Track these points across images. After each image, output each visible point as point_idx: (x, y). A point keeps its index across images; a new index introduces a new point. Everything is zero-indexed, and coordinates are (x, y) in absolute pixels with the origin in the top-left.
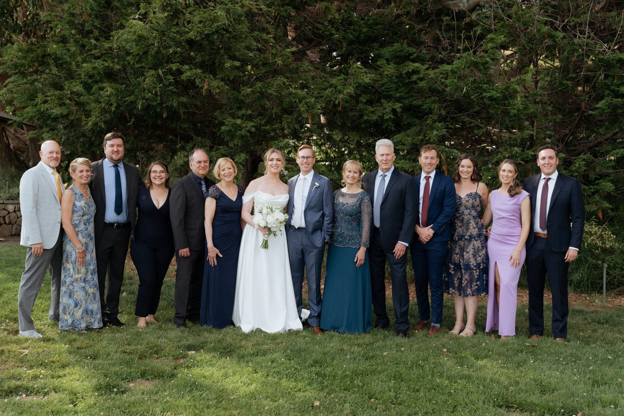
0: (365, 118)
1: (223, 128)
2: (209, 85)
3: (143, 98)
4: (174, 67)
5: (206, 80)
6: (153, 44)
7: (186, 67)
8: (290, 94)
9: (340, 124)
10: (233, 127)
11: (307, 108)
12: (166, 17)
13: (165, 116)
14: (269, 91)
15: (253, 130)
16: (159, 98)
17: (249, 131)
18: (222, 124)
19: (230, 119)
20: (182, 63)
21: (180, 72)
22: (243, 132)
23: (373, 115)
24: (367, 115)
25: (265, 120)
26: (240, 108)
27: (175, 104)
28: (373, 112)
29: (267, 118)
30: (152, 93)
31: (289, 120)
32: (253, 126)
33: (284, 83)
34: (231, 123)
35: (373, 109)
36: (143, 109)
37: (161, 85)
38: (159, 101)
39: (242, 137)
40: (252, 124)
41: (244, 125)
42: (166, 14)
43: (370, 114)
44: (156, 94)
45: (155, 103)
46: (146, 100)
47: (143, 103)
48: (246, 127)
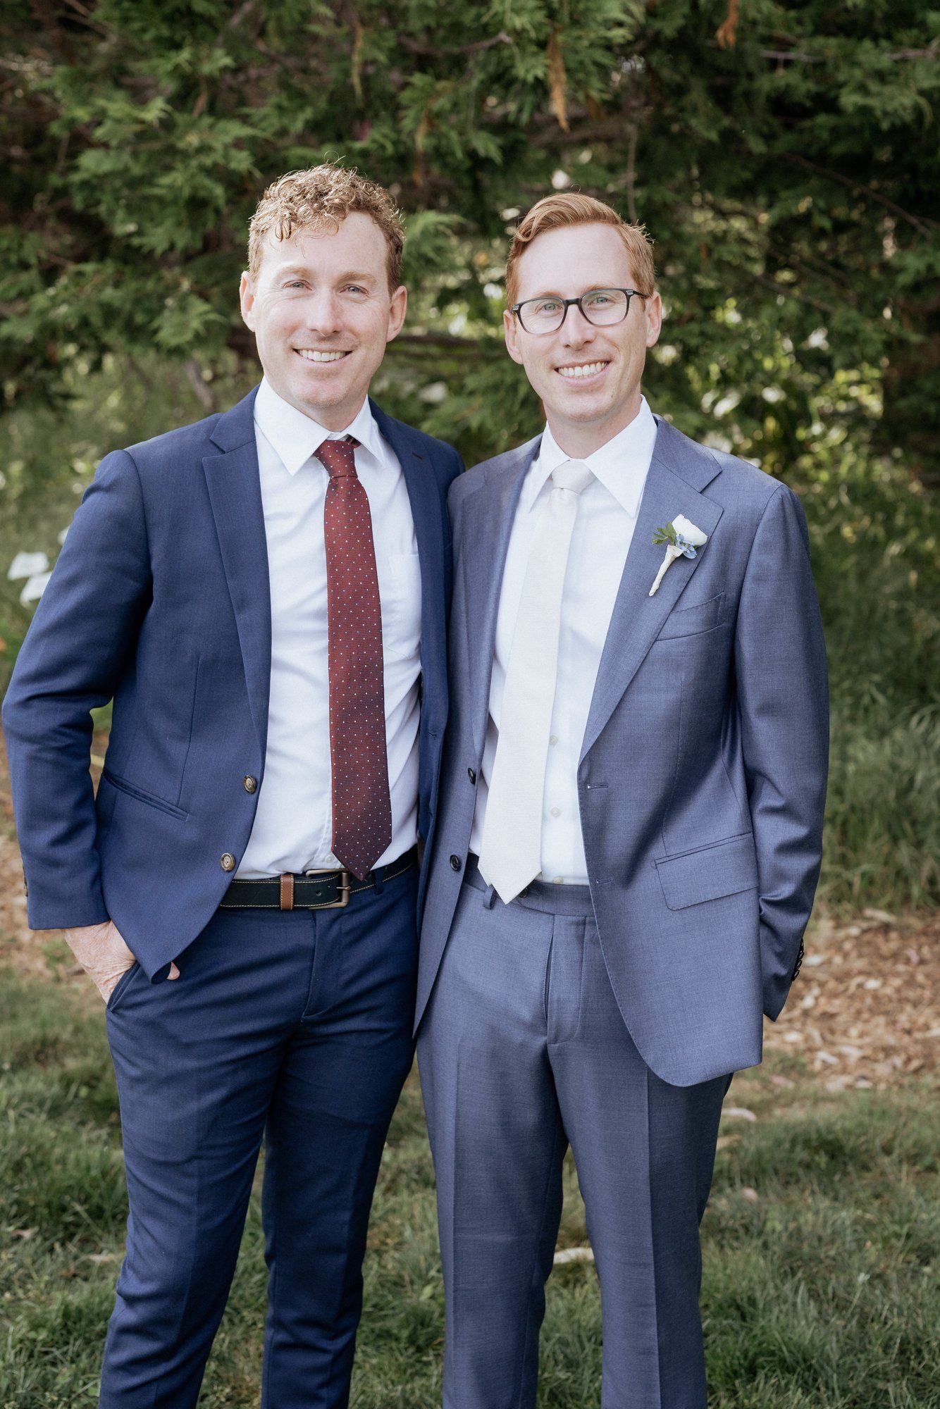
0: (849, 100)
9: (713, 136)
10: (135, 155)
11: (540, 16)
19: (117, 106)
23: (887, 90)
24: (863, 89)
25: (308, 113)
28: (881, 76)
29: (322, 103)
31: (442, 103)
32: (238, 144)
34: (129, 130)
35: (885, 60)
40: (236, 130)
41: (193, 139)
43: (874, 86)
48: (204, 149)
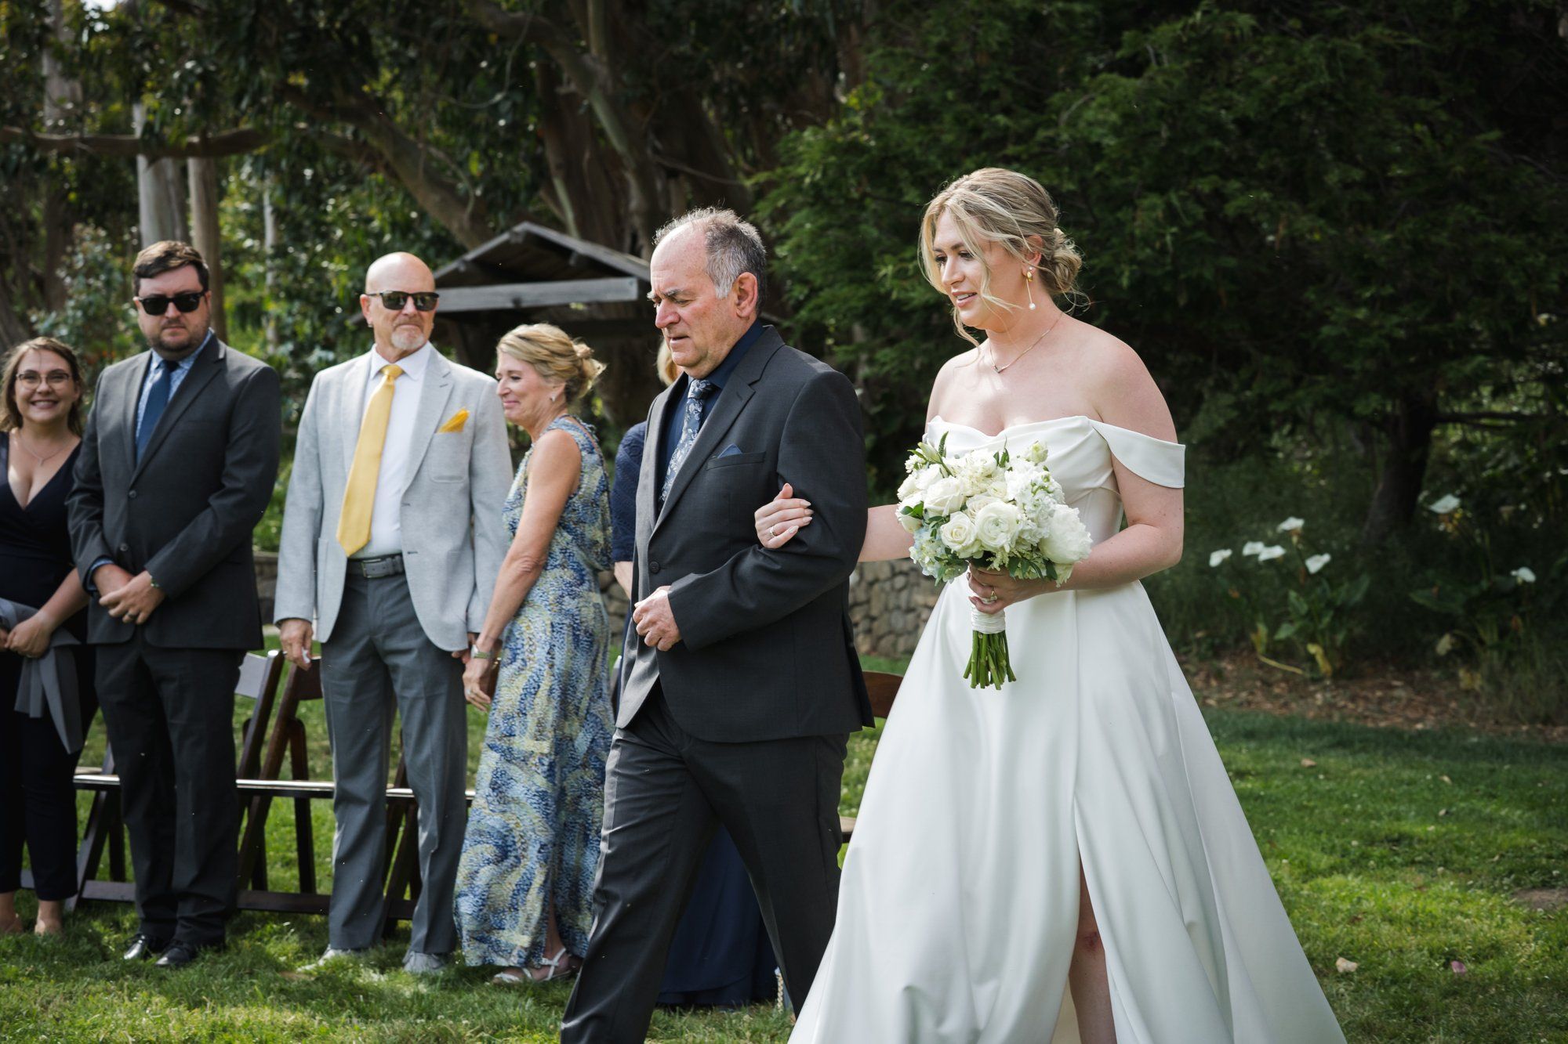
1: (1326, 330)
2: (1289, 226)
3: (1133, 261)
4: (1205, 186)
5: (1283, 215)
6: (1158, 133)
7: (1235, 185)
8: (1486, 245)
12: (1187, 69)
13: (1182, 301)
14: (1434, 239)
15: (1401, 333)
16: (1169, 260)
17: (1389, 338)
18: (1323, 320)
20: (1226, 173)
21: (1219, 196)
22: (1372, 340)
26: (1365, 282)
27: (1208, 274)
30: (1152, 248)
32: (1399, 325)
33: (1472, 219)
36: (1133, 287)
37: (1174, 230)
38: (1169, 268)
39: (1373, 352)
40: (1395, 319)
41: (1376, 323)
42: (1187, 63)
44: (1163, 251)
45: (1159, 272)
46: (1140, 263)
47: (1132, 272)
48: (1381, 327)
